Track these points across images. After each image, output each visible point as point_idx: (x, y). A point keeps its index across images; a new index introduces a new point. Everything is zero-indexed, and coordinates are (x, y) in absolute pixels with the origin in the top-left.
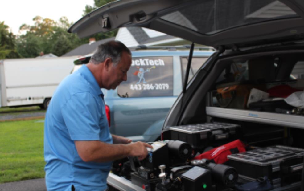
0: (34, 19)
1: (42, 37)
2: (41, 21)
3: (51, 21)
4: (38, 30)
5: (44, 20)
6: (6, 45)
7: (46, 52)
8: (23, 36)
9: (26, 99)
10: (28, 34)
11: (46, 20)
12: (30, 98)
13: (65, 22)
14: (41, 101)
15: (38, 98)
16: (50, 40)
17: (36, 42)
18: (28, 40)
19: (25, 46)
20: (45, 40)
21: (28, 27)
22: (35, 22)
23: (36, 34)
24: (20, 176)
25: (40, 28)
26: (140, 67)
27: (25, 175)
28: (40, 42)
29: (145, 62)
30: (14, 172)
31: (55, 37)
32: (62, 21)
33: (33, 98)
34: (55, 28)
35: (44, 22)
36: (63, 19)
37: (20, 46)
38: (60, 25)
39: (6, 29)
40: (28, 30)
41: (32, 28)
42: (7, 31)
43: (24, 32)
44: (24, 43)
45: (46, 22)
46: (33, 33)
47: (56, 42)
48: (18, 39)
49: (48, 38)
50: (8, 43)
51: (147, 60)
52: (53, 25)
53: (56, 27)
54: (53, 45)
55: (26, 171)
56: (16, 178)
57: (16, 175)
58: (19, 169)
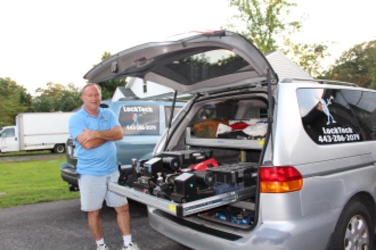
0: (48, 84)
1: (53, 98)
2: (53, 86)
3: (61, 86)
4: (50, 93)
5: (56, 85)
6: (24, 103)
7: (56, 110)
8: (38, 97)
9: (40, 145)
10: (43, 96)
11: (57, 85)
12: (43, 144)
13: (72, 87)
14: (52, 147)
15: (49, 144)
16: (60, 101)
17: (48, 102)
18: (42, 101)
19: (39, 105)
20: (55, 100)
21: (42, 90)
22: (49, 86)
23: (48, 96)
24: (37, 200)
25: (52, 91)
26: (135, 112)
27: (41, 199)
28: (52, 102)
29: (138, 109)
30: (32, 197)
31: (64, 98)
32: (70, 86)
33: (46, 144)
34: (64, 92)
35: (55, 87)
36: (71, 85)
37: (35, 105)
38: (68, 89)
39: (25, 91)
40: (42, 93)
41: (46, 91)
42: (25, 93)
43: (39, 94)
44: (39, 103)
45: (58, 87)
46: (46, 95)
47: (65, 102)
48: (34, 100)
49: (59, 99)
50: (26, 102)
51: (139, 108)
52: (63, 89)
53: (65, 90)
54: (62, 104)
55: (41, 196)
56: (34, 201)
57: (34, 199)
58: (36, 195)
